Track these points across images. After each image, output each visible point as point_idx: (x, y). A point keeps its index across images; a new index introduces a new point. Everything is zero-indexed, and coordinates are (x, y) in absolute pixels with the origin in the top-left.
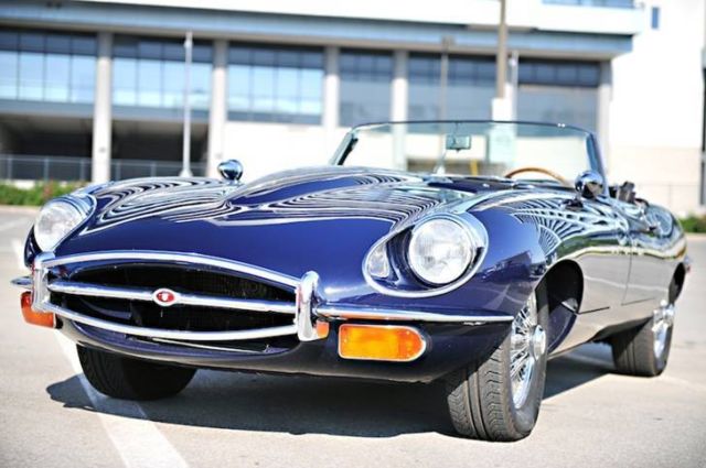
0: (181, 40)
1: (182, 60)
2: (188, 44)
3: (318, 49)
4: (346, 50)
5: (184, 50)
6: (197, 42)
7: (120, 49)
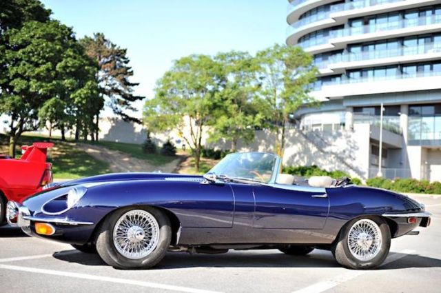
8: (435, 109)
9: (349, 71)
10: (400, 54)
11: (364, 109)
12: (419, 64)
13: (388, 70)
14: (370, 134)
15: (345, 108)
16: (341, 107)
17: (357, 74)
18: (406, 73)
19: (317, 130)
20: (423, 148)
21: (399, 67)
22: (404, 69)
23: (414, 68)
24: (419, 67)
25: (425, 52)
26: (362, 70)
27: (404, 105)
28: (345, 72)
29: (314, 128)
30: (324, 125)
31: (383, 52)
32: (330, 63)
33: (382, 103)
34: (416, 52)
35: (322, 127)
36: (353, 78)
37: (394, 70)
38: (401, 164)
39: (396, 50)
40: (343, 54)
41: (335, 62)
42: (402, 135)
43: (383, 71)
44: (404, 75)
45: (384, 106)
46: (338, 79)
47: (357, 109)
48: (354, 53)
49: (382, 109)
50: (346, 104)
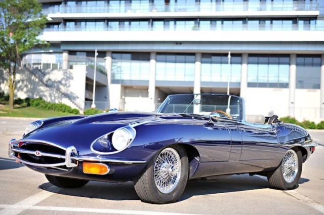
0: (226, 55)
1: (227, 63)
2: (229, 56)
3: (287, 55)
4: (299, 55)
5: (228, 58)
6: (232, 55)
7: (204, 59)
8: (132, 56)
9: (66, 20)
10: (106, 11)
11: (78, 53)
12: (121, 20)
13: (98, 23)
14: (87, 74)
15: (62, 51)
16: (59, 50)
17: (72, 24)
18: (111, 27)
19: (37, 68)
20: (122, 86)
21: (106, 21)
22: (110, 23)
23: (117, 23)
24: (121, 23)
25: (126, 11)
26: (77, 21)
27: (108, 51)
28: (63, 21)
29: (35, 67)
30: (44, 64)
31: (93, 8)
32: (49, 13)
33: (96, 48)
34: (118, 11)
35: (42, 65)
36: (69, 27)
37: (102, 23)
38: (106, 98)
39: (103, 8)
40: (61, 6)
41: (53, 12)
42: (107, 75)
43: (94, 23)
44: (109, 29)
45: (98, 52)
46: (56, 26)
47: (71, 53)
48: (70, 7)
49: (96, 54)
50: (63, 48)
